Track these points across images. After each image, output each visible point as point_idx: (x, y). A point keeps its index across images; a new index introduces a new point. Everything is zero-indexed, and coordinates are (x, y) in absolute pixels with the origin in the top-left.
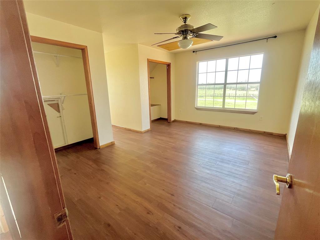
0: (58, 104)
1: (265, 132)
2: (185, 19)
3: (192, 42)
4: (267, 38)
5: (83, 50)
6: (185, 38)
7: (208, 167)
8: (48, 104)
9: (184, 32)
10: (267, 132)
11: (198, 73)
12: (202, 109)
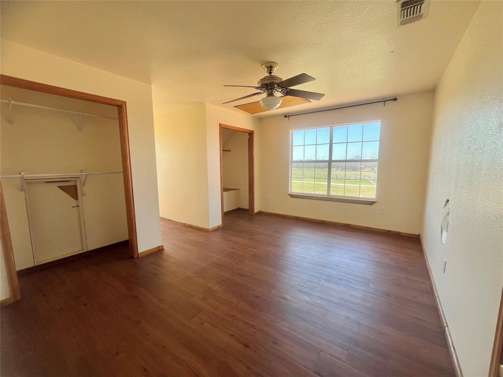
0: (75, 187)
1: (389, 231)
2: (270, 69)
3: (281, 101)
4: (384, 101)
5: (120, 107)
6: (271, 94)
7: (306, 290)
8: (58, 187)
9: (269, 85)
10: (392, 231)
11: (292, 146)
12: (298, 196)
